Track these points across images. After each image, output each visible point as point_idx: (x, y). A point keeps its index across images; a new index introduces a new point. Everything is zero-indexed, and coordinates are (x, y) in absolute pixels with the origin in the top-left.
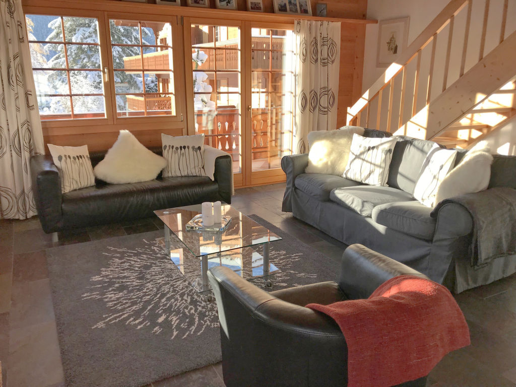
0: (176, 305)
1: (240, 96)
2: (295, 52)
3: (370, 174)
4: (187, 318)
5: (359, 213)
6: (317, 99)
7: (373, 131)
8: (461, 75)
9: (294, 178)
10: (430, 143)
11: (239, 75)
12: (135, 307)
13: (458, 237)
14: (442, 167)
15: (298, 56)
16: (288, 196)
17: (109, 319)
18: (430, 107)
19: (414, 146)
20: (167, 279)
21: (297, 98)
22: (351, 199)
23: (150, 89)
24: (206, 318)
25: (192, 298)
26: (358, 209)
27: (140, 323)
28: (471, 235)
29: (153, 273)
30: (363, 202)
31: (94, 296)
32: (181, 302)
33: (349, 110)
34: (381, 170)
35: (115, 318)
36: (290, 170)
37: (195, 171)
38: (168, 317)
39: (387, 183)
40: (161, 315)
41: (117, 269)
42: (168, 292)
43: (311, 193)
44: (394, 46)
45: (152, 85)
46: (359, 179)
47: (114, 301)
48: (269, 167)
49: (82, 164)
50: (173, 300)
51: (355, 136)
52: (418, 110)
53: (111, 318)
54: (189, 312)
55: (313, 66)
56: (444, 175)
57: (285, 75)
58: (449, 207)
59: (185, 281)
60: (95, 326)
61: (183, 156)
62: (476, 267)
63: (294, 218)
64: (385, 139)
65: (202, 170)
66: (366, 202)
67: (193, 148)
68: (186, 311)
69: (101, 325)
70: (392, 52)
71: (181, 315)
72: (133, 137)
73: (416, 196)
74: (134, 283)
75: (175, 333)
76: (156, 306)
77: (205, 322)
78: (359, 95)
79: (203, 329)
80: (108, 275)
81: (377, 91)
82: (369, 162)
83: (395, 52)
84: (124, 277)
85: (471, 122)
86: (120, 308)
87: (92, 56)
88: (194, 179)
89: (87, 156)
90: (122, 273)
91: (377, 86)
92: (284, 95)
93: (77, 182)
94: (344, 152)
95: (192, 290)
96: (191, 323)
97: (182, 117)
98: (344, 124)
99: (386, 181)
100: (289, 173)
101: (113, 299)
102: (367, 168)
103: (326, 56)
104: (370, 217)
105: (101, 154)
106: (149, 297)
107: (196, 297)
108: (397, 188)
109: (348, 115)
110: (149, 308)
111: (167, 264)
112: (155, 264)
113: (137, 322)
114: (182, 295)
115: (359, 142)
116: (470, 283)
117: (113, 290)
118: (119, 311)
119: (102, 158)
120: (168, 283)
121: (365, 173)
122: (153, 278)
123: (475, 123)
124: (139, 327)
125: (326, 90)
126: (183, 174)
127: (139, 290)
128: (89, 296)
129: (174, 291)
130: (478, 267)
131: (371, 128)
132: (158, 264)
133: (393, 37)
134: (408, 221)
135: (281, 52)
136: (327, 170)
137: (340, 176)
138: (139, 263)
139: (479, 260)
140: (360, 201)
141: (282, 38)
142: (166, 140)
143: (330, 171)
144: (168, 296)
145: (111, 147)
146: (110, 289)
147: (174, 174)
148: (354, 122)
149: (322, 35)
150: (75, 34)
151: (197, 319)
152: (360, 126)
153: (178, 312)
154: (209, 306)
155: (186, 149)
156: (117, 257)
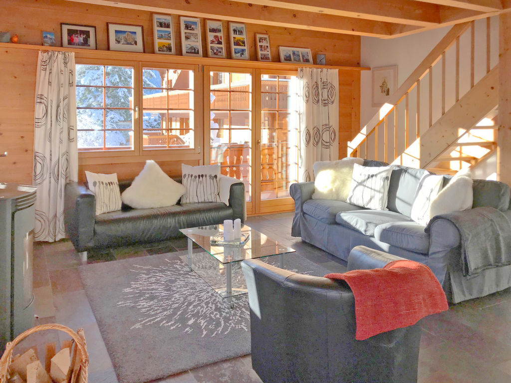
0: (202, 311)
1: (251, 131)
2: (299, 94)
3: (371, 199)
4: (214, 321)
5: (364, 233)
6: (319, 134)
7: (372, 161)
8: (443, 114)
9: (302, 203)
10: (422, 170)
11: (250, 114)
12: (166, 312)
13: (449, 249)
14: (432, 191)
15: (302, 98)
16: (297, 220)
17: (144, 322)
18: (421, 140)
19: (408, 173)
20: (192, 291)
21: (302, 133)
22: (355, 220)
23: (152, 127)
24: (230, 322)
25: (216, 306)
26: (362, 230)
27: (172, 325)
28: (460, 247)
29: (179, 286)
30: (367, 224)
31: (128, 304)
32: (207, 309)
33: (349, 144)
34: (381, 195)
35: (150, 321)
36: (298, 196)
37: (210, 197)
38: (197, 320)
39: (387, 207)
40: (190, 319)
41: (145, 283)
42: (194, 301)
43: (319, 217)
44: (386, 89)
45: (155, 124)
46: (361, 204)
47: (146, 308)
48: (277, 197)
49: (112, 190)
50: (199, 308)
51: (356, 166)
52: (410, 143)
53: (146, 320)
54: (215, 316)
55: (315, 106)
56: (435, 196)
57: (290, 114)
58: (439, 222)
59: (208, 292)
60: (133, 327)
61: (201, 184)
62: (468, 277)
63: (304, 242)
64: (382, 168)
65: (217, 196)
66: (370, 223)
67: (210, 176)
68: (212, 315)
69: (138, 326)
70: (384, 94)
71: (208, 319)
72: (157, 167)
73: (413, 217)
74: (163, 294)
75: (205, 333)
76: (185, 312)
77: (230, 324)
78: (358, 131)
79: (229, 330)
80: (138, 288)
81: (374, 127)
82: (369, 188)
83: (388, 94)
84: (153, 289)
85: (461, 155)
86: (153, 313)
87: (98, 96)
88: (210, 204)
89: (116, 183)
90: (150, 286)
91: (373, 123)
92: (289, 131)
93: (107, 206)
94: (347, 180)
95: (215, 300)
96: (218, 324)
97: (199, 150)
98: (346, 156)
99: (386, 206)
100: (298, 199)
101: (145, 306)
102: (368, 193)
103: (326, 97)
104: (373, 236)
105: (128, 182)
106: (177, 305)
107: (219, 305)
108: (396, 211)
109: (348, 148)
110: (179, 313)
111: (189, 279)
112: (179, 279)
113: (170, 324)
114: (207, 303)
115: (360, 171)
116: (467, 294)
117: (144, 299)
118: (153, 316)
119: (129, 185)
120: (194, 294)
121: (367, 199)
122: (179, 290)
123: (464, 155)
124: (172, 328)
125: (327, 127)
126: (200, 201)
127: (167, 299)
128: (123, 304)
129: (199, 300)
130: (470, 277)
131: (369, 159)
132: (182, 279)
133: (385, 82)
134: (406, 237)
135: (287, 94)
136: (332, 196)
137: (345, 201)
138: (164, 278)
139: (470, 271)
140: (364, 222)
141: (287, 81)
142: (186, 170)
143: (335, 197)
144: (195, 304)
145: (137, 175)
146: (142, 299)
147: (191, 201)
148: (355, 154)
149: (322, 80)
150: (84, 76)
151: (223, 322)
152: (360, 157)
153: (205, 317)
154: (232, 312)
155: (204, 177)
156: (144, 273)
